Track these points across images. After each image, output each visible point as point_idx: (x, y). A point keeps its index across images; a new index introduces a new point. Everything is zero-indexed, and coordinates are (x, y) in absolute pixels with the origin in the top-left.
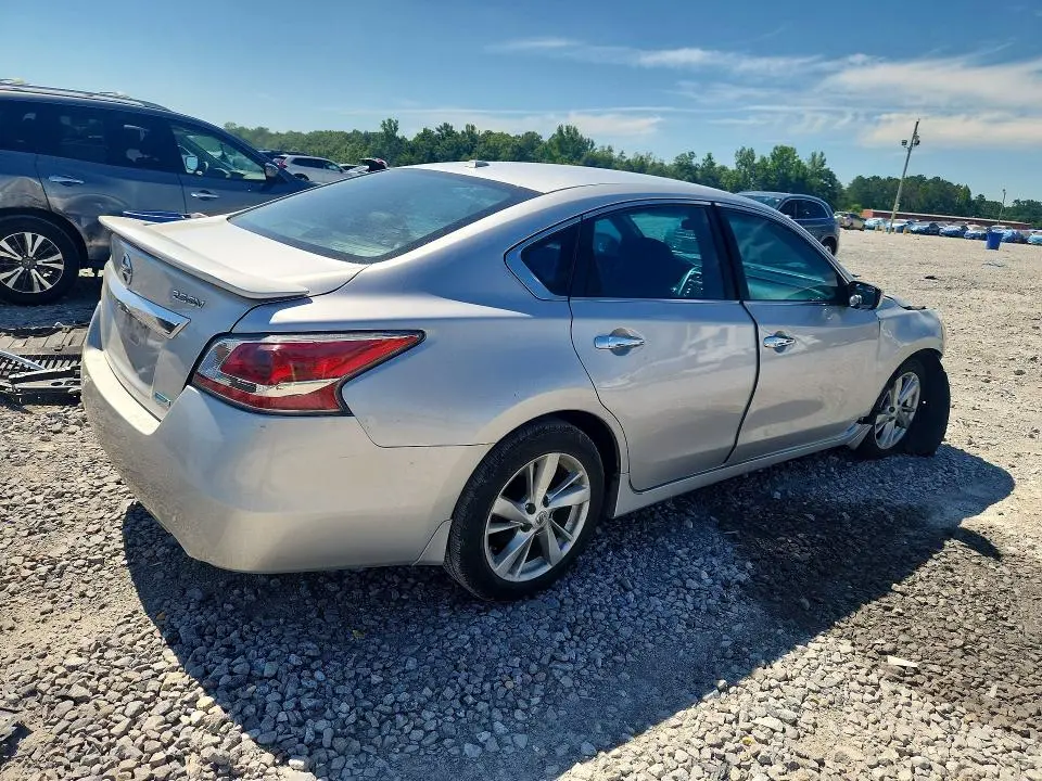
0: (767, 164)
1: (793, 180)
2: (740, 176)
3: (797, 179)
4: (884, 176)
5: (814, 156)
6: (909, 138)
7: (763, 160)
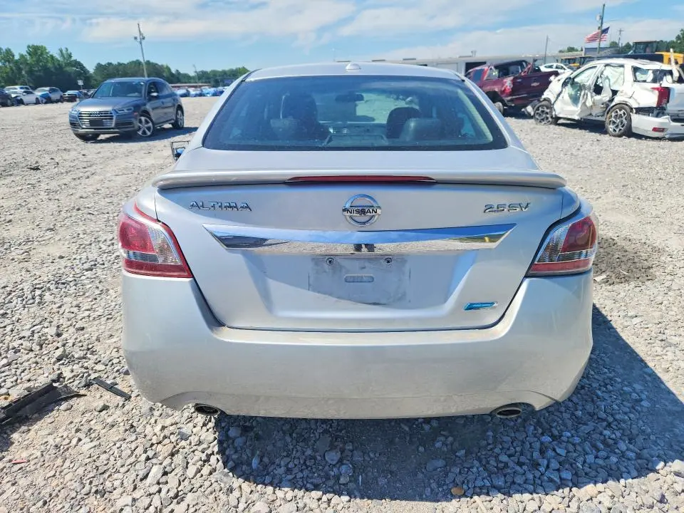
0: (26, 60)
1: (53, 69)
2: (8, 70)
3: (56, 68)
4: (115, 62)
5: (61, 51)
6: (138, 35)
7: (22, 56)
